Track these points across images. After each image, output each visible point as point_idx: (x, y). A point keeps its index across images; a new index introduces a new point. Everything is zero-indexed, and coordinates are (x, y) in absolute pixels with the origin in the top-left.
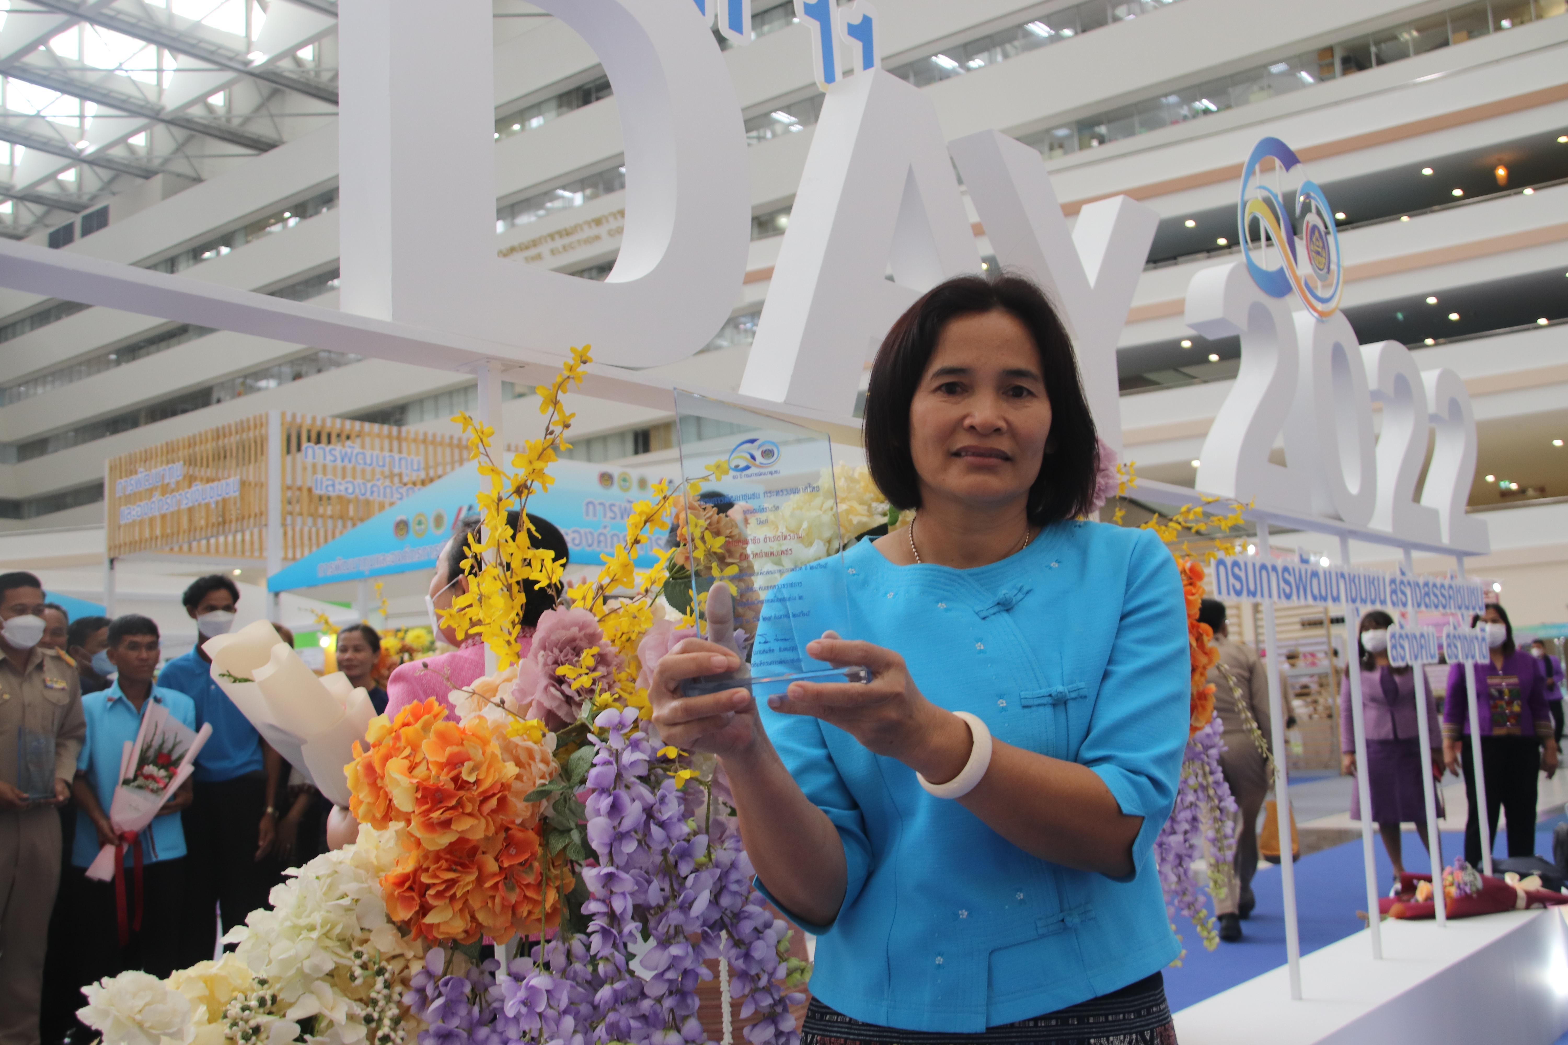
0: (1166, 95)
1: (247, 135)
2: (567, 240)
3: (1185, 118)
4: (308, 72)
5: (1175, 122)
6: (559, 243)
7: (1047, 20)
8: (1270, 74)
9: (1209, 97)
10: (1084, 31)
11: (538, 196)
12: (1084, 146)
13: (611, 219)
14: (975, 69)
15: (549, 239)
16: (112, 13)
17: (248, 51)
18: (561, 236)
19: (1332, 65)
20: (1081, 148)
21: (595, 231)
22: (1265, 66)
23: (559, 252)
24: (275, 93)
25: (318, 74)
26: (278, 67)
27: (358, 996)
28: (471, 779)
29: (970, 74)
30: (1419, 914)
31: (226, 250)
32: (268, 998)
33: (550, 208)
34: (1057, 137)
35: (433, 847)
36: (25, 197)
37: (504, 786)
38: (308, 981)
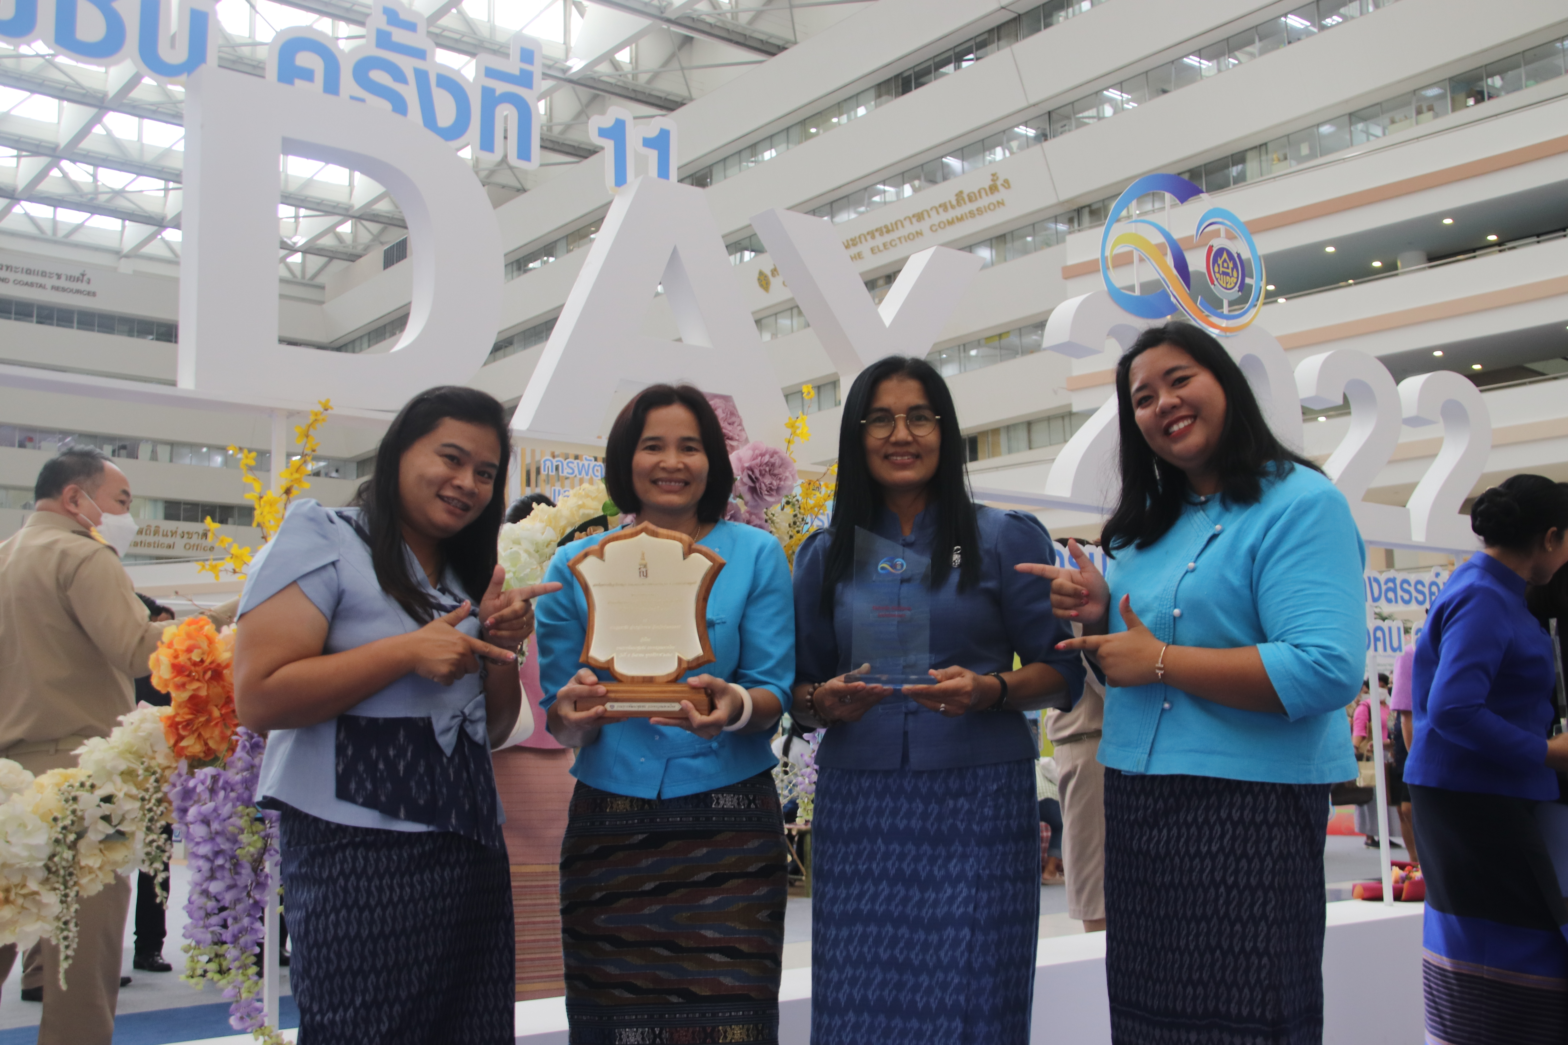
1: (568, 142)
2: (887, 238)
4: (625, 75)
6: (879, 241)
11: (859, 191)
12: (1457, 106)
13: (933, 213)
14: (1332, 26)
15: (869, 237)
16: (438, 31)
17: (567, 58)
18: (881, 234)
20: (1454, 110)
21: (917, 226)
23: (880, 250)
24: (595, 97)
25: (635, 77)
26: (596, 72)
27: (138, 786)
28: (198, 660)
29: (1326, 33)
30: (1374, 895)
31: (552, 259)
32: (88, 784)
33: (870, 204)
34: (1426, 98)
35: (180, 700)
36: (363, 216)
37: (219, 665)
38: (109, 775)
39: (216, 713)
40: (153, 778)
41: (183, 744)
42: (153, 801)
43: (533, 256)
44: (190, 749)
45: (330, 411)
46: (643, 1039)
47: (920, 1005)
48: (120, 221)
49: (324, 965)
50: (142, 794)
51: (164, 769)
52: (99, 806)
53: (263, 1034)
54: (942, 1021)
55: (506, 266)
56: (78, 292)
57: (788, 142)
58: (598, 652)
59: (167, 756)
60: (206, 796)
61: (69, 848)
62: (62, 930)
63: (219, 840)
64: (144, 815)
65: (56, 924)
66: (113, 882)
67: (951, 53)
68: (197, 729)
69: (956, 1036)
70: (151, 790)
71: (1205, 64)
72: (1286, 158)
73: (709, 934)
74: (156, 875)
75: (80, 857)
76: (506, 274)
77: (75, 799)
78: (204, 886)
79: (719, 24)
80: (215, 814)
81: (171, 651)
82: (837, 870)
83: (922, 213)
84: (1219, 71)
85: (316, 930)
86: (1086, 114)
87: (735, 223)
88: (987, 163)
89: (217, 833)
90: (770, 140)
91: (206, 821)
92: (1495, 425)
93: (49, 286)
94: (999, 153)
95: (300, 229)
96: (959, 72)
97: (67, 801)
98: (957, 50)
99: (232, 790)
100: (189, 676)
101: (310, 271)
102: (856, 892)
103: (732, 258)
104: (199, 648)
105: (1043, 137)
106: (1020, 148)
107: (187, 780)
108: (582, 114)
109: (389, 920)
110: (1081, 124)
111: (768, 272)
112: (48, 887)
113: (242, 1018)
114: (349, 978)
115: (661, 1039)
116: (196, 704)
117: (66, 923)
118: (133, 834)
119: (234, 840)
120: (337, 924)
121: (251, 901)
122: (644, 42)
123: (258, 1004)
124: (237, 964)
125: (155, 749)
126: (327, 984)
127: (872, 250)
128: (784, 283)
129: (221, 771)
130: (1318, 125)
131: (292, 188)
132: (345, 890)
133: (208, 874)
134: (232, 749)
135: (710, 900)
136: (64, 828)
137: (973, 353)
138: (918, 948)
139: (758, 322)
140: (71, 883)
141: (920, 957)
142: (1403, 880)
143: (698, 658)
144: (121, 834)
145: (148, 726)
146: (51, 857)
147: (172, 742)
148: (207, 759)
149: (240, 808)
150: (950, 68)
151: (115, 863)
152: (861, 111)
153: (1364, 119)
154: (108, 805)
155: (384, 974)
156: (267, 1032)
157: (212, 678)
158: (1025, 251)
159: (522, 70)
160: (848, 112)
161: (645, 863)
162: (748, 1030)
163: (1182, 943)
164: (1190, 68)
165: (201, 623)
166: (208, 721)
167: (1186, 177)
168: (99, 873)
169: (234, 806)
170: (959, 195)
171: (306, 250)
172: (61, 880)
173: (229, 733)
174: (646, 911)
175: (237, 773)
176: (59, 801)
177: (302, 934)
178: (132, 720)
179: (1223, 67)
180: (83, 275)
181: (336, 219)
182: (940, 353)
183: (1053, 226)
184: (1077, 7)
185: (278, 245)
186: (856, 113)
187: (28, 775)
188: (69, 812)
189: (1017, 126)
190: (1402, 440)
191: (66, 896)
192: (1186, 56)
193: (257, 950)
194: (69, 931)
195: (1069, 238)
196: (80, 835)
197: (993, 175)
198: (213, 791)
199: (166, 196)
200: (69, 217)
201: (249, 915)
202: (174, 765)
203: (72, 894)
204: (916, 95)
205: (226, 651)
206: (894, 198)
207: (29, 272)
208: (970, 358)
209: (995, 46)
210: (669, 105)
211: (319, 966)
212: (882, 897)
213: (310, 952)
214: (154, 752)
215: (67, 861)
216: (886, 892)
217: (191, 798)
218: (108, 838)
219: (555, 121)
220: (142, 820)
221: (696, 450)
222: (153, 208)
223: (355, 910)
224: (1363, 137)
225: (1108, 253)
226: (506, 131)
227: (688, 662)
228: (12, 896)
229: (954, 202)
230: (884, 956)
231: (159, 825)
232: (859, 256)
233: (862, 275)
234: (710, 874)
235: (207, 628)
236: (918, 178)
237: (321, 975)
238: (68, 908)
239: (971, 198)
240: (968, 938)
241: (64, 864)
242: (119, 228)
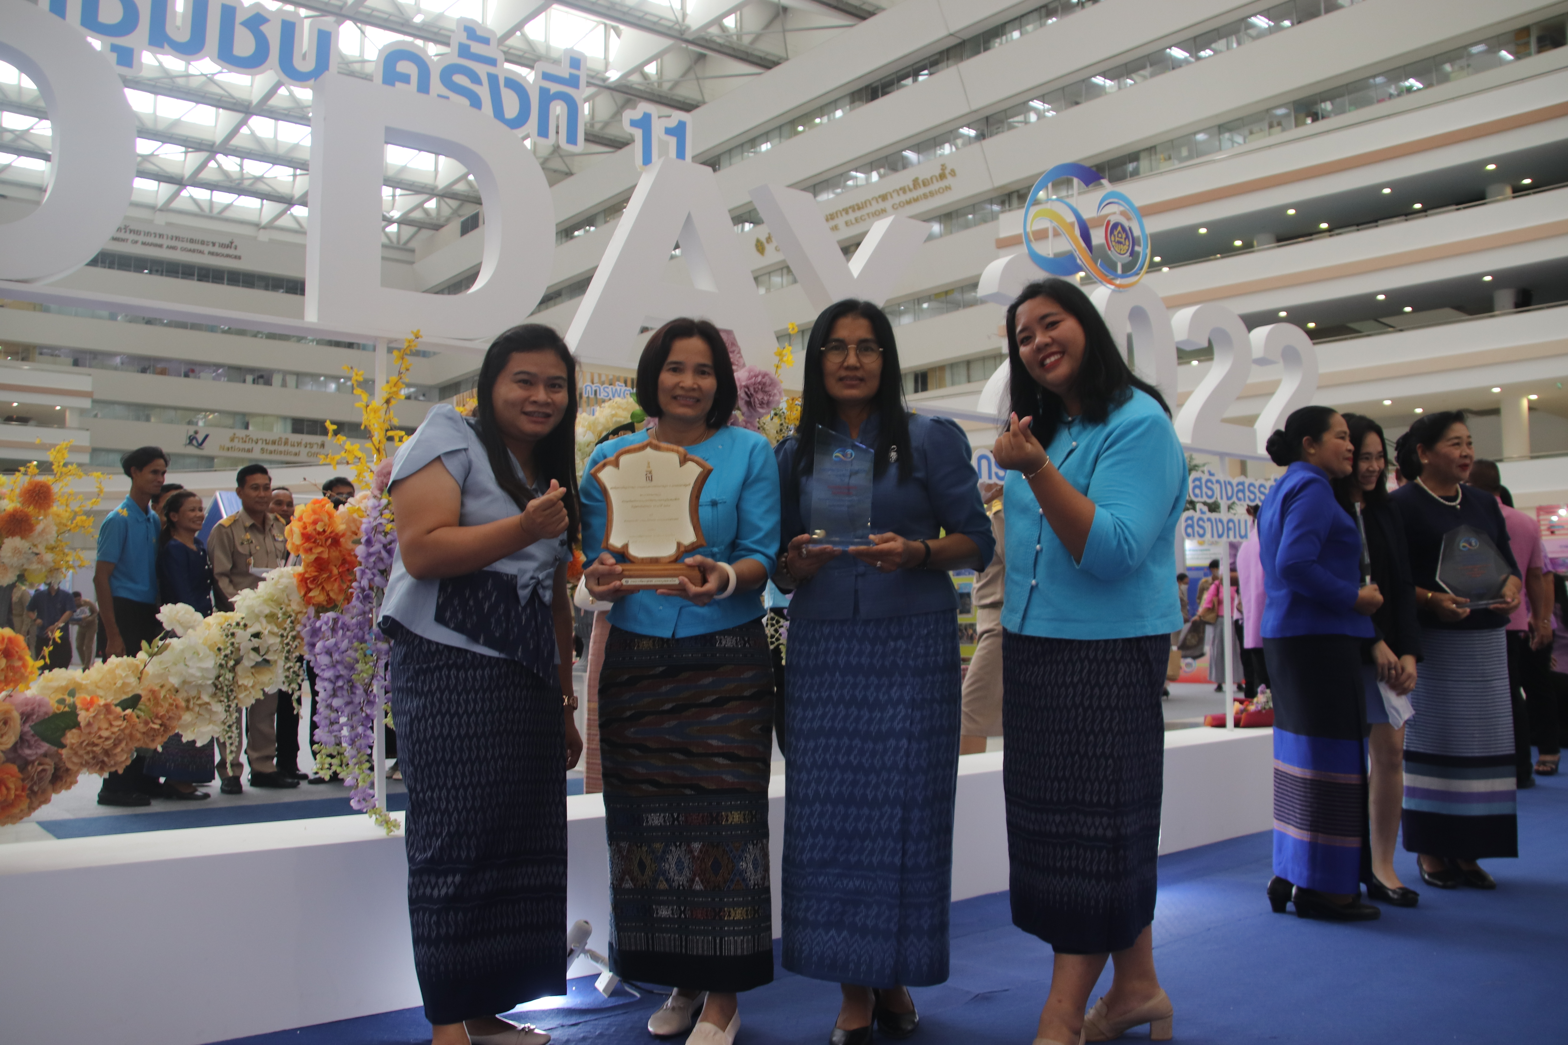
0: (1374, 77)
1: (606, 136)
2: (858, 214)
3: (1391, 96)
4: (652, 84)
5: (1380, 101)
6: (852, 216)
7: (1267, 13)
8: (1470, 55)
9: (1417, 76)
10: (1299, 22)
11: (836, 176)
12: (1299, 123)
13: (895, 195)
14: (1205, 58)
15: (844, 213)
16: (506, 50)
17: (606, 70)
18: (854, 211)
19: (1527, 44)
20: (1297, 126)
21: (882, 205)
22: (1466, 47)
23: (852, 224)
24: (627, 100)
25: (660, 85)
26: (629, 81)
27: (279, 626)
28: (321, 530)
29: (1200, 63)
30: (1219, 723)
31: (592, 229)
32: (242, 624)
33: (845, 187)
34: (1276, 116)
35: (308, 561)
36: (445, 195)
37: (337, 534)
38: (257, 617)
39: (335, 571)
40: (289, 620)
41: (311, 594)
42: (289, 637)
43: (578, 227)
44: (316, 599)
45: (420, 339)
46: (665, 821)
47: (870, 798)
48: (259, 200)
49: (424, 757)
50: (281, 632)
51: (297, 614)
52: (250, 640)
53: (375, 813)
54: (887, 809)
55: (557, 234)
56: (228, 256)
57: (780, 137)
58: (616, 541)
59: (299, 604)
60: (329, 633)
61: (230, 671)
62: (227, 732)
63: (339, 667)
64: (284, 648)
65: (222, 727)
66: (262, 698)
67: (910, 69)
68: (321, 583)
69: (897, 819)
70: (288, 629)
71: (1108, 83)
72: (1170, 158)
73: (714, 742)
74: (293, 693)
75: (238, 678)
76: (557, 240)
77: (233, 634)
78: (329, 702)
79: (727, 44)
80: (335, 648)
81: (301, 523)
82: (805, 696)
83: (886, 195)
84: (1120, 88)
85: (418, 730)
86: (1016, 119)
87: (740, 199)
88: (938, 155)
89: (337, 662)
90: (766, 136)
91: (329, 653)
92: (1322, 370)
93: (206, 252)
94: (947, 149)
95: (396, 204)
96: (916, 84)
97: (227, 636)
98: (915, 67)
99: (348, 630)
100: (314, 542)
101: (405, 237)
102: (820, 713)
103: (736, 228)
104: (322, 521)
105: (981, 136)
106: (964, 145)
107: (315, 622)
108: (617, 114)
109: (473, 725)
110: (1011, 127)
111: (763, 239)
112: (216, 700)
113: (359, 801)
114: (442, 767)
115: (679, 822)
116: (320, 564)
117: (230, 726)
118: (276, 662)
119: (351, 668)
120: (433, 726)
121: (364, 714)
122: (667, 58)
123: (371, 791)
124: (354, 760)
125: (291, 598)
126: (426, 771)
127: (847, 224)
128: (776, 248)
129: (340, 616)
130: (1195, 133)
131: (391, 173)
132: (441, 701)
133: (332, 693)
134: (348, 599)
135: (715, 717)
136: (226, 656)
137: (925, 306)
138: (868, 754)
139: (756, 279)
140: (232, 697)
141: (870, 761)
142: (1242, 711)
143: (693, 544)
144: (267, 662)
145: (285, 581)
146: (218, 677)
147: (303, 593)
148: (329, 607)
149: (356, 644)
150: (909, 81)
151: (263, 683)
152: (839, 114)
153: (1230, 130)
154: (256, 640)
155: (469, 765)
156: (378, 812)
157: (331, 544)
158: (967, 226)
159: (571, 75)
160: (828, 114)
161: (664, 689)
162: (744, 815)
163: (1051, 750)
164: (1097, 86)
165: (323, 503)
166: (329, 578)
167: (1094, 169)
168: (251, 690)
169: (351, 642)
170: (916, 182)
171: (402, 222)
172: (225, 694)
173: (345, 586)
174: (666, 725)
175: (353, 618)
176: (222, 636)
177: (408, 732)
178: (272, 576)
179: (1122, 86)
180: (232, 243)
181: (424, 197)
182: (899, 305)
183: (989, 206)
184: (1009, 36)
185: (381, 218)
186: (834, 115)
187: (199, 615)
188: (228, 645)
189: (962, 127)
190: (1251, 380)
191: (229, 706)
192: (1094, 76)
193: (369, 751)
194: (232, 732)
195: (1002, 217)
196: (238, 662)
197: (943, 165)
198: (334, 630)
199: (294, 180)
200: (222, 198)
201: (362, 725)
202: (305, 611)
203: (233, 705)
204: (882, 102)
205: (342, 524)
206: (864, 182)
207: (192, 241)
208: (922, 310)
209: (944, 64)
210: (687, 107)
211: (421, 757)
212: (839, 717)
213: (414, 747)
214: (290, 601)
215: (229, 680)
216: (843, 713)
217: (317, 636)
218: (257, 664)
219: (597, 119)
220: (282, 652)
221: (709, 374)
222: (284, 190)
223: (448, 716)
224: (1229, 144)
225: (1028, 229)
226: (558, 127)
227: (685, 547)
228: (191, 705)
229: (911, 186)
230: (842, 760)
231: (294, 655)
232: (835, 228)
233: (839, 242)
234: (714, 697)
235: (327, 506)
236: (883, 167)
237: (422, 763)
238: (231, 716)
239: (925, 183)
240: (906, 747)
241: (227, 682)
242: (259, 206)
